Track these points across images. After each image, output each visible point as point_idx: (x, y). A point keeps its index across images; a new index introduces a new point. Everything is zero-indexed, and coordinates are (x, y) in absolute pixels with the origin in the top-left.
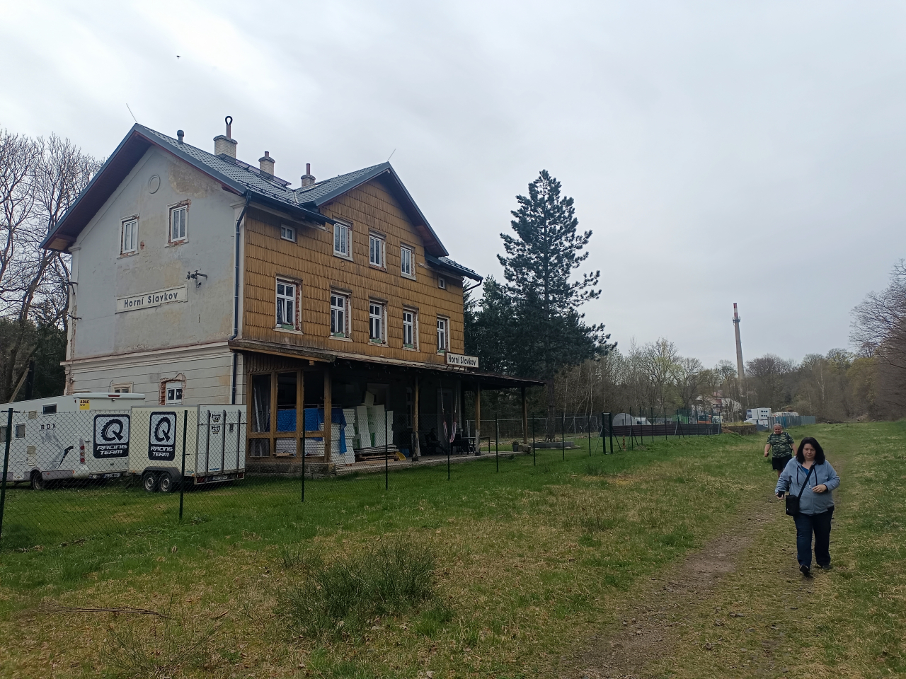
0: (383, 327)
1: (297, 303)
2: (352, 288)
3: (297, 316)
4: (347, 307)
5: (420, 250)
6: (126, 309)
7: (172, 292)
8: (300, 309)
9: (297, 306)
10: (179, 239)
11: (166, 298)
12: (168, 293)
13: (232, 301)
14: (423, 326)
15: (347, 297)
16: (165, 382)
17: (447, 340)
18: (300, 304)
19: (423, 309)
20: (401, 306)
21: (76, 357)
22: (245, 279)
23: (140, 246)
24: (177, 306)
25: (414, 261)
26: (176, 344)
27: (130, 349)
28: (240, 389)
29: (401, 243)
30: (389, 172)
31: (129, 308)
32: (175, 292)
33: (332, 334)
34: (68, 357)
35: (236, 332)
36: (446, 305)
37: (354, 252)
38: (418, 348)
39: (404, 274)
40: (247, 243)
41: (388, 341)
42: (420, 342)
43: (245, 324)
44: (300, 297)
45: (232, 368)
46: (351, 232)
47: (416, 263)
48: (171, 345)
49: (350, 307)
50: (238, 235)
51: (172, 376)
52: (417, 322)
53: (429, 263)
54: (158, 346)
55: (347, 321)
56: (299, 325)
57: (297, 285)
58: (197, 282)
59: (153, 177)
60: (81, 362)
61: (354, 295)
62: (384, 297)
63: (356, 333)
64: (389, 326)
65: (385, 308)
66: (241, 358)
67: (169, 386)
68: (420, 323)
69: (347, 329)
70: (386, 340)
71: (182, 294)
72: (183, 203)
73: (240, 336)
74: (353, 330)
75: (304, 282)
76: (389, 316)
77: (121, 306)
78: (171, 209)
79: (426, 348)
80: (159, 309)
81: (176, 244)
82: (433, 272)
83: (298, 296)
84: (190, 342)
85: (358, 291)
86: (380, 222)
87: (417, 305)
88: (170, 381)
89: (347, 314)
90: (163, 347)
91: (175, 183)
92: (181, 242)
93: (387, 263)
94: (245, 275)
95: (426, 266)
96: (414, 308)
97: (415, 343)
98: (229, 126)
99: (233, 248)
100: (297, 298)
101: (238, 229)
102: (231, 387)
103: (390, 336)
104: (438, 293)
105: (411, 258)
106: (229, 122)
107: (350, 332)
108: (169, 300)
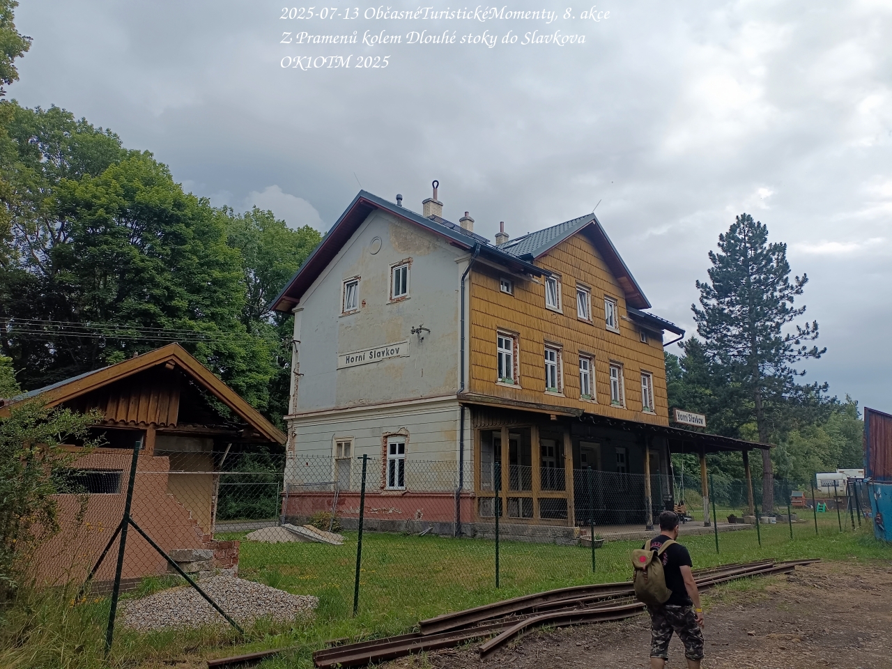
0: (592, 383)
1: (515, 356)
2: (563, 341)
3: (515, 370)
4: (558, 361)
5: (622, 303)
6: (348, 365)
7: (394, 347)
8: (518, 362)
9: (515, 360)
10: (401, 295)
11: (387, 353)
12: (390, 348)
13: (457, 354)
14: (629, 382)
15: (558, 350)
16: (386, 437)
17: (650, 397)
18: (518, 358)
19: (627, 363)
20: (608, 361)
21: (299, 411)
22: (470, 332)
23: (361, 305)
24: (399, 360)
25: (616, 314)
26: (398, 399)
27: (351, 404)
28: (467, 444)
29: (605, 295)
30: (594, 223)
31: (351, 364)
32: (397, 347)
33: (546, 389)
34: (290, 412)
35: (463, 386)
36: (648, 360)
37: (563, 305)
38: (625, 405)
39: (609, 327)
40: (472, 297)
41: (598, 397)
42: (626, 399)
43: (471, 378)
44: (518, 350)
45: (459, 423)
46: (560, 284)
47: (618, 316)
48: (393, 399)
49: (561, 361)
50: (463, 289)
51: (393, 431)
52: (622, 378)
53: (630, 315)
54: (380, 401)
55: (559, 376)
56: (518, 379)
57: (514, 338)
58: (419, 337)
59: (375, 239)
60: (304, 416)
61: (565, 348)
62: (591, 351)
63: (568, 388)
64: (597, 381)
65: (592, 362)
66: (467, 412)
67: (391, 441)
68: (625, 378)
69: (559, 384)
70: (595, 397)
71: (403, 349)
72: (404, 261)
73: (466, 390)
74: (565, 385)
75: (521, 336)
76: (596, 370)
77: (342, 362)
78: (392, 268)
79: (633, 405)
80: (380, 364)
81: (398, 300)
82: (635, 325)
83: (516, 349)
84: (412, 396)
85: (568, 345)
86: (585, 274)
87: (622, 360)
88: (392, 435)
89: (559, 368)
90: (385, 401)
91: (397, 243)
92: (403, 298)
93: (593, 316)
94: (470, 328)
95: (628, 319)
96: (619, 363)
97: (621, 400)
98: (435, 189)
99: (457, 302)
100: (515, 352)
101: (463, 283)
102: (458, 442)
103: (599, 392)
104: (641, 347)
105: (614, 311)
106: (435, 186)
107: (562, 387)
108: (390, 355)
